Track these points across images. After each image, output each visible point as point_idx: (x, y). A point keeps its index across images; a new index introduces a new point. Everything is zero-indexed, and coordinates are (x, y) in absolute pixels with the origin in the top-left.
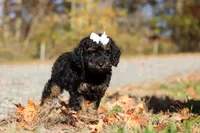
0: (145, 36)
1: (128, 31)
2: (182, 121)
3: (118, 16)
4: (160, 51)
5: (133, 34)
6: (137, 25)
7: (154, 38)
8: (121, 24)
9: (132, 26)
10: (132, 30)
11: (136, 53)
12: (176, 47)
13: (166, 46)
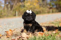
0: (48, 8)
1: (43, 6)
2: (56, 33)
3: (39, 2)
4: (53, 12)
5: (44, 7)
6: (45, 4)
7: (51, 8)
8: (40, 5)
9: (44, 5)
10: (44, 6)
11: (45, 13)
12: (57, 11)
13: (54, 10)
